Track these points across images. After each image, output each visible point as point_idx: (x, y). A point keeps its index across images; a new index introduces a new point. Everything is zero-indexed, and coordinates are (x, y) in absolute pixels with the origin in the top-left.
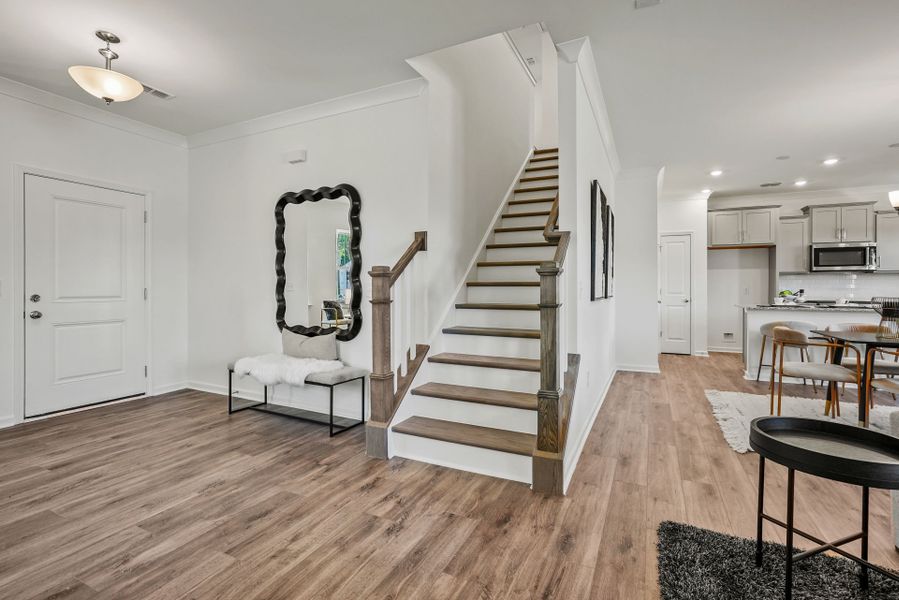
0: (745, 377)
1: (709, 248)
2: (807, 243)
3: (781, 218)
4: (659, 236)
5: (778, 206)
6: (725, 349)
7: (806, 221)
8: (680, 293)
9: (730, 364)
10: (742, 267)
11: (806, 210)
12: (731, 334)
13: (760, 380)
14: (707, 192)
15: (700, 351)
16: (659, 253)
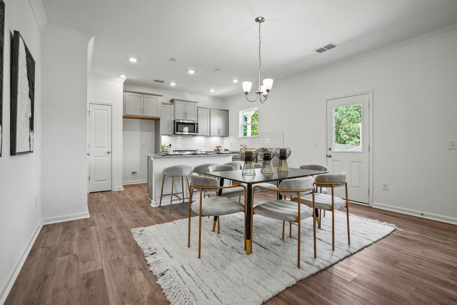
0: (151, 205)
1: (124, 117)
2: (173, 119)
3: (163, 104)
4: (88, 103)
5: (161, 96)
6: (132, 182)
7: (172, 106)
8: (105, 147)
9: (139, 195)
10: (142, 130)
11: (172, 101)
12: (136, 172)
13: (161, 205)
14: (123, 78)
15: (118, 187)
16: (88, 116)
